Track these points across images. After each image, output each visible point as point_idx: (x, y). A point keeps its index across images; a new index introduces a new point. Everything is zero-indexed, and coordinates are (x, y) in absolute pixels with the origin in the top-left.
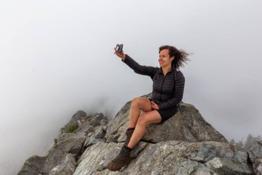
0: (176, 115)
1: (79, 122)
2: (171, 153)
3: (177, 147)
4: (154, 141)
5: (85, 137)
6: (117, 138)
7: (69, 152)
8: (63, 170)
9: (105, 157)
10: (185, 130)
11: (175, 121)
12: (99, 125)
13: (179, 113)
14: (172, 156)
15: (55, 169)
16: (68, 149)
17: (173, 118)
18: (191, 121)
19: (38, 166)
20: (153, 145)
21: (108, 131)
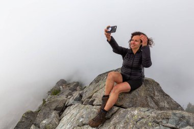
0: (141, 87)
1: (61, 87)
2: (142, 118)
3: (148, 113)
4: (124, 106)
5: (66, 99)
6: (93, 101)
7: (55, 110)
8: (50, 123)
9: (84, 116)
10: (149, 99)
11: (141, 92)
12: (76, 90)
13: (143, 85)
14: (144, 121)
15: (44, 122)
16: (54, 107)
17: (140, 89)
18: (153, 92)
19: (32, 118)
20: (124, 110)
21: (84, 96)
